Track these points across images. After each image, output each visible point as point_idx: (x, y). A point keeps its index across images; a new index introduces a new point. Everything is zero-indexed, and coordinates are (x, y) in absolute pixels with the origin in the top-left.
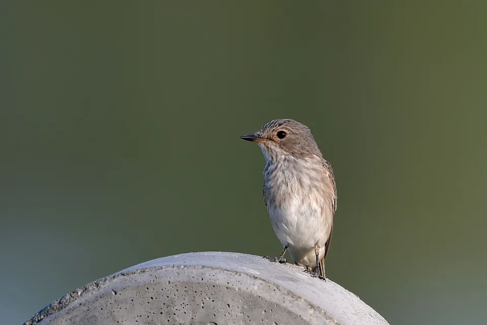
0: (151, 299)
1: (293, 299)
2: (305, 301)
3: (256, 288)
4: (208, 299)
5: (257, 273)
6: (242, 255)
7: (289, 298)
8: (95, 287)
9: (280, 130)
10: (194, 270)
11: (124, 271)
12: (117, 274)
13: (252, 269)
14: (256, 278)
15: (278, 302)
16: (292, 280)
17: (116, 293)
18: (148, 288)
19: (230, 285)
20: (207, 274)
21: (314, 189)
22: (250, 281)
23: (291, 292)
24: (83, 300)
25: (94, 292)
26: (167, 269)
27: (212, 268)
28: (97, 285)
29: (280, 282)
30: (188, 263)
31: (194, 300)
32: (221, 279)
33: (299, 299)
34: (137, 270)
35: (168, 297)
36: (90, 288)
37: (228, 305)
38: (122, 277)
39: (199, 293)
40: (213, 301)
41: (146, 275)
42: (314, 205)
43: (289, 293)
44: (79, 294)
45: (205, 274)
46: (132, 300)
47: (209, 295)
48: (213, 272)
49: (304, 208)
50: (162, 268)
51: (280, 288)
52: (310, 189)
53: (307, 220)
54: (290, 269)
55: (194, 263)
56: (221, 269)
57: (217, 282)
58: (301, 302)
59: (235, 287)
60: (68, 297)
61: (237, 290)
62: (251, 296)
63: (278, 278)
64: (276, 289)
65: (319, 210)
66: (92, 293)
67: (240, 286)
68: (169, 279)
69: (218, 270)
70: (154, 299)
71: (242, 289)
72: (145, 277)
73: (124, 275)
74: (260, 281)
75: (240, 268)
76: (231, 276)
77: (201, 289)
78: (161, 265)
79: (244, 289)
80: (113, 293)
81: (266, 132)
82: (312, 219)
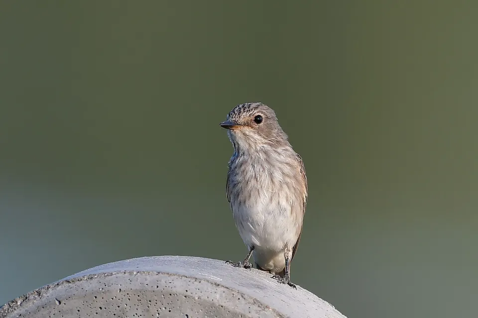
0: (100, 309)
1: (260, 309)
2: (274, 310)
3: (217, 297)
4: (164, 309)
5: (218, 280)
6: (202, 259)
7: (255, 307)
8: (36, 296)
9: (257, 114)
10: (148, 277)
11: (69, 278)
12: (61, 281)
13: (214, 274)
14: (218, 285)
15: (243, 312)
16: (258, 287)
17: (60, 303)
18: (96, 297)
19: (189, 293)
20: (163, 281)
21: (285, 186)
22: (211, 288)
23: (257, 301)
24: (22, 311)
25: (35, 301)
26: (118, 275)
27: (168, 274)
28: (39, 294)
29: (244, 290)
30: (142, 268)
31: (148, 311)
32: (179, 286)
33: (266, 309)
34: (84, 277)
35: (119, 307)
36: (31, 297)
37: (187, 315)
38: (67, 285)
39: (153, 303)
40: (170, 311)
41: (94, 281)
42: (284, 203)
43: (255, 302)
44: (19, 303)
45: (160, 281)
46: (79, 311)
47: (165, 305)
48: (170, 279)
49: (273, 206)
50: (112, 274)
51: (246, 296)
52: (281, 186)
54: (256, 275)
55: (148, 268)
56: (179, 275)
57: (174, 290)
58: (269, 312)
59: (193, 295)
60: (7, 307)
61: (197, 298)
62: (212, 305)
63: (242, 285)
64: (241, 298)
65: (289, 208)
66: (33, 303)
67: (200, 294)
68: (120, 287)
69: (176, 277)
70: (103, 309)
71: (202, 298)
72: (93, 285)
73: (69, 282)
74: (223, 289)
75: (199, 274)
76: (189, 283)
77: (156, 298)
78: (111, 270)
79: (204, 297)
80: (57, 303)
81: (242, 117)
82: (281, 218)
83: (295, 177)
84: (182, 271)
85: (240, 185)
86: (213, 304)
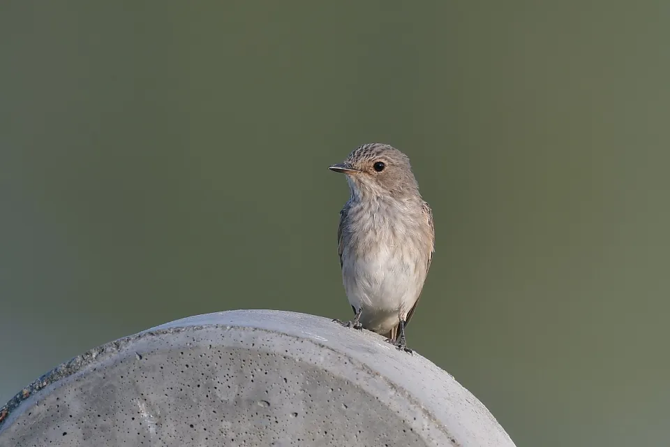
0: (186, 367)
1: (368, 376)
2: (385, 378)
3: (321, 359)
4: (259, 370)
5: (324, 340)
6: (306, 315)
7: (364, 374)
8: (114, 349)
9: (378, 161)
10: (243, 333)
11: (152, 329)
12: (143, 332)
13: (318, 334)
14: (323, 346)
15: (348, 378)
16: (368, 350)
17: (141, 357)
18: (182, 353)
19: (288, 354)
20: (260, 339)
21: (410, 240)
22: (314, 349)
23: (366, 366)
24: (97, 365)
25: (113, 355)
26: (208, 329)
27: (266, 330)
28: (118, 346)
29: (353, 353)
30: (236, 323)
31: (241, 371)
32: (278, 345)
33: (376, 376)
34: (169, 329)
35: (208, 365)
36: (109, 349)
37: (285, 379)
38: (150, 337)
39: (248, 363)
40: (266, 373)
41: (181, 336)
42: (407, 260)
43: (364, 367)
44: (94, 356)
45: (257, 338)
46: (162, 368)
47: (261, 365)
48: (268, 336)
49: (395, 261)
50: (202, 328)
51: (353, 360)
52: (405, 239)
53: (396, 278)
54: (366, 336)
55: (244, 323)
56: (279, 333)
57: (272, 350)
58: (379, 380)
59: (294, 356)
60: (79, 360)
61: (297, 360)
62: (315, 369)
63: (350, 347)
64: (348, 362)
65: (412, 266)
66: (110, 356)
67: (302, 356)
68: (210, 343)
69: (274, 334)
70: (190, 366)
71: (304, 360)
72: (180, 339)
73: (152, 334)
74: (328, 351)
75: (302, 333)
76: (290, 342)
77: (251, 357)
78: (201, 323)
79: (306, 359)
80: (138, 357)
81: (360, 161)
82: (403, 276)
83: (421, 228)
84: (282, 328)
85: (356, 235)
86: (316, 367)
